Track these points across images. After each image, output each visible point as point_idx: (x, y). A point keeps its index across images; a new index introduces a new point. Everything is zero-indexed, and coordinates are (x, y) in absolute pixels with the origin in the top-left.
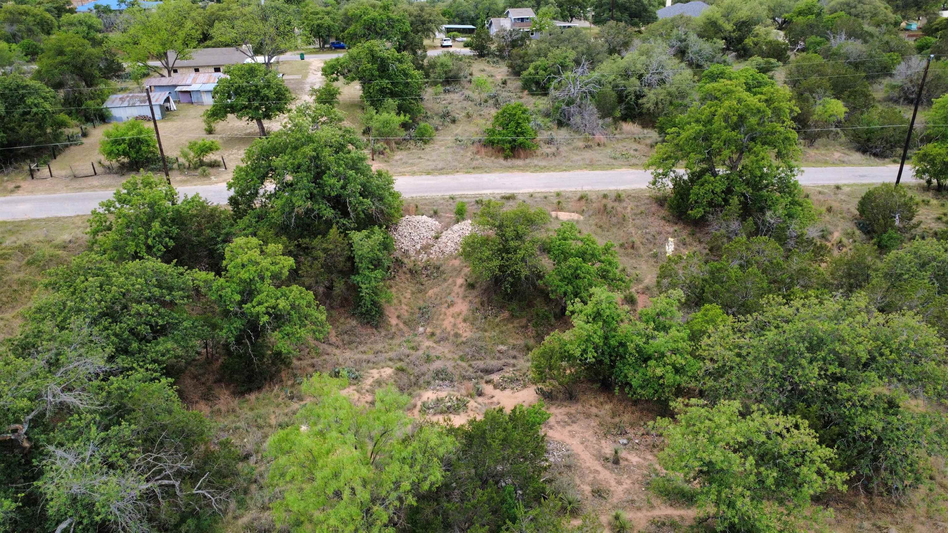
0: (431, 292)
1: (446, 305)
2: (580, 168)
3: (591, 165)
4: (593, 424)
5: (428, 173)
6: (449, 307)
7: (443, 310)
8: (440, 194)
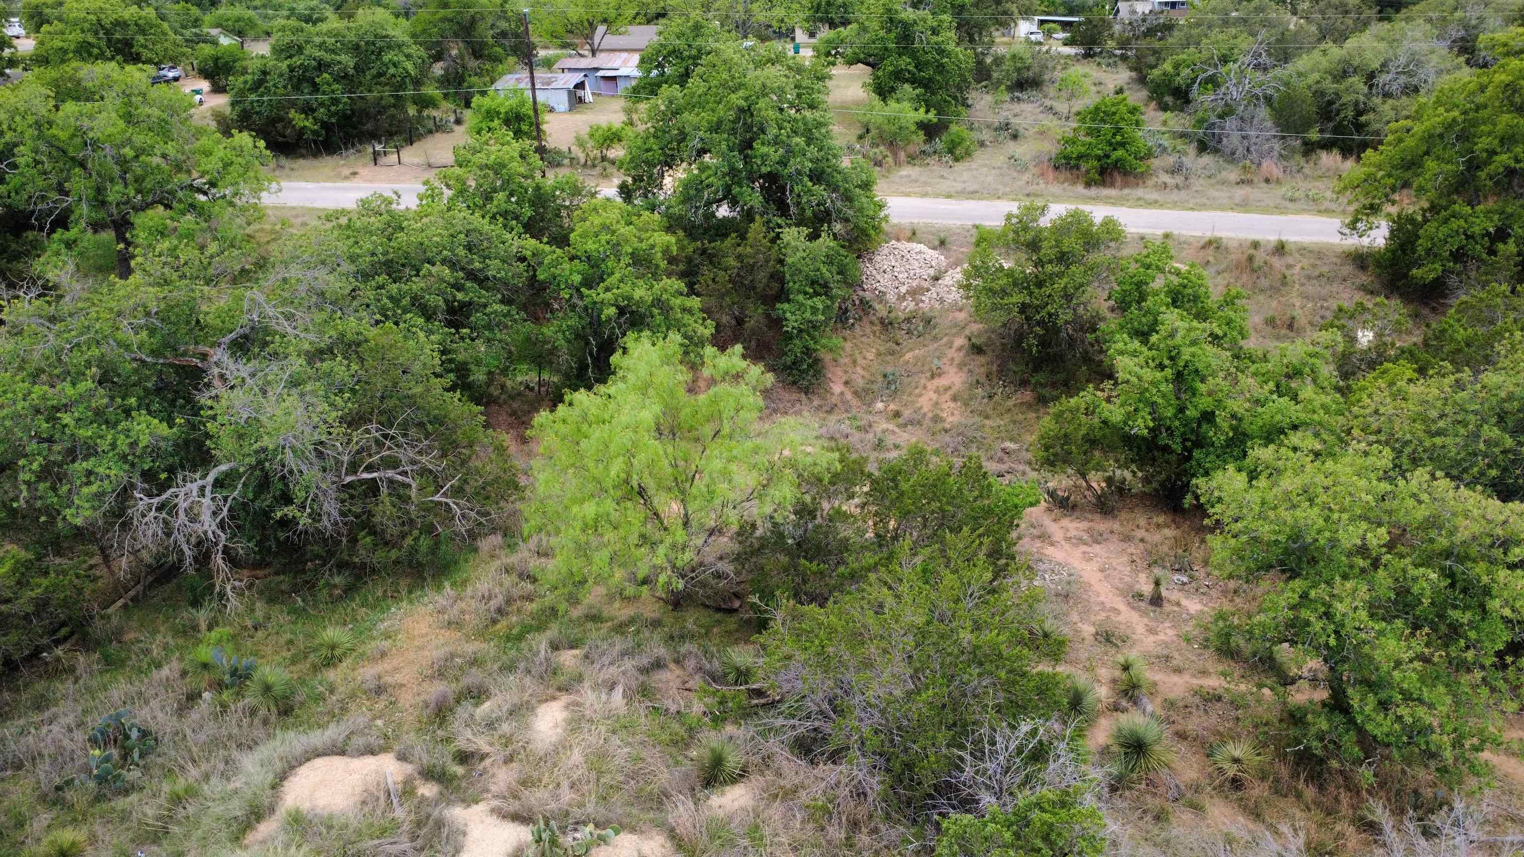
0: (908, 356)
1: (928, 374)
2: (1222, 208)
3: (1244, 206)
4: (1132, 550)
5: (949, 196)
6: (933, 377)
7: (923, 381)
8: (959, 223)
